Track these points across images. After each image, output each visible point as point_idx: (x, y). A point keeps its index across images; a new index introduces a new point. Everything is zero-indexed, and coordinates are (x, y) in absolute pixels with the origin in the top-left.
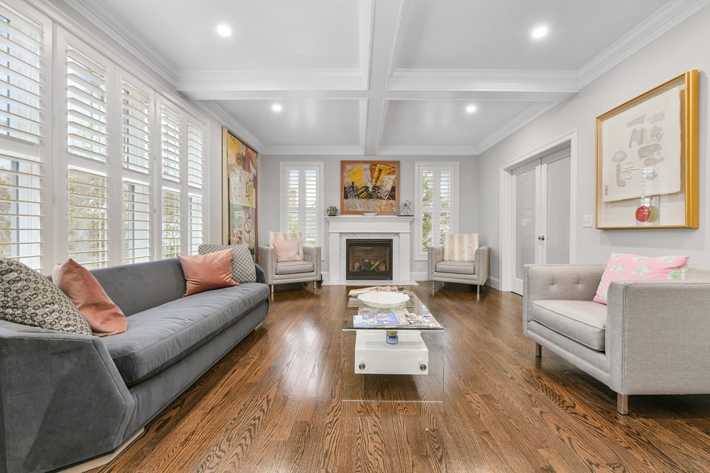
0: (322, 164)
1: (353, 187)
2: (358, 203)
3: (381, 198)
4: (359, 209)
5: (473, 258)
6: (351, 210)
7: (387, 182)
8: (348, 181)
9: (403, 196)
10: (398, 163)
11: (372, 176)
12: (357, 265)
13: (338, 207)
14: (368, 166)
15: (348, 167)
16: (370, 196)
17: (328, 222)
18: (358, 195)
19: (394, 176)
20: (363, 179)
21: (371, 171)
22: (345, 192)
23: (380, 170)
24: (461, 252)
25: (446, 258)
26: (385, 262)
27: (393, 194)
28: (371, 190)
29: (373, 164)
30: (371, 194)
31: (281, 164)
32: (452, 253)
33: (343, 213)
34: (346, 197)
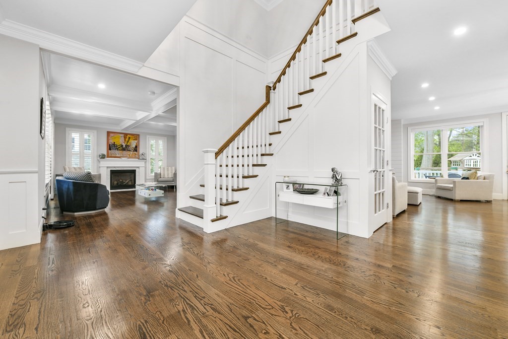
0: (95, 132)
1: (114, 145)
2: (118, 153)
3: (130, 151)
4: (117, 156)
5: (173, 176)
6: (113, 155)
7: (133, 144)
8: (111, 141)
9: (141, 151)
10: (139, 135)
11: (125, 140)
12: (116, 182)
13: (106, 154)
14: (123, 135)
15: (111, 135)
16: (124, 149)
17: (99, 162)
18: (117, 149)
19: (137, 141)
20: (120, 141)
21: (124, 137)
22: (110, 147)
23: (129, 138)
24: (168, 175)
25: (162, 177)
26: (131, 180)
27: (136, 149)
28: (124, 146)
29: (126, 135)
30: (125, 149)
31: (67, 129)
32: (164, 175)
33: (108, 157)
34: (110, 149)
